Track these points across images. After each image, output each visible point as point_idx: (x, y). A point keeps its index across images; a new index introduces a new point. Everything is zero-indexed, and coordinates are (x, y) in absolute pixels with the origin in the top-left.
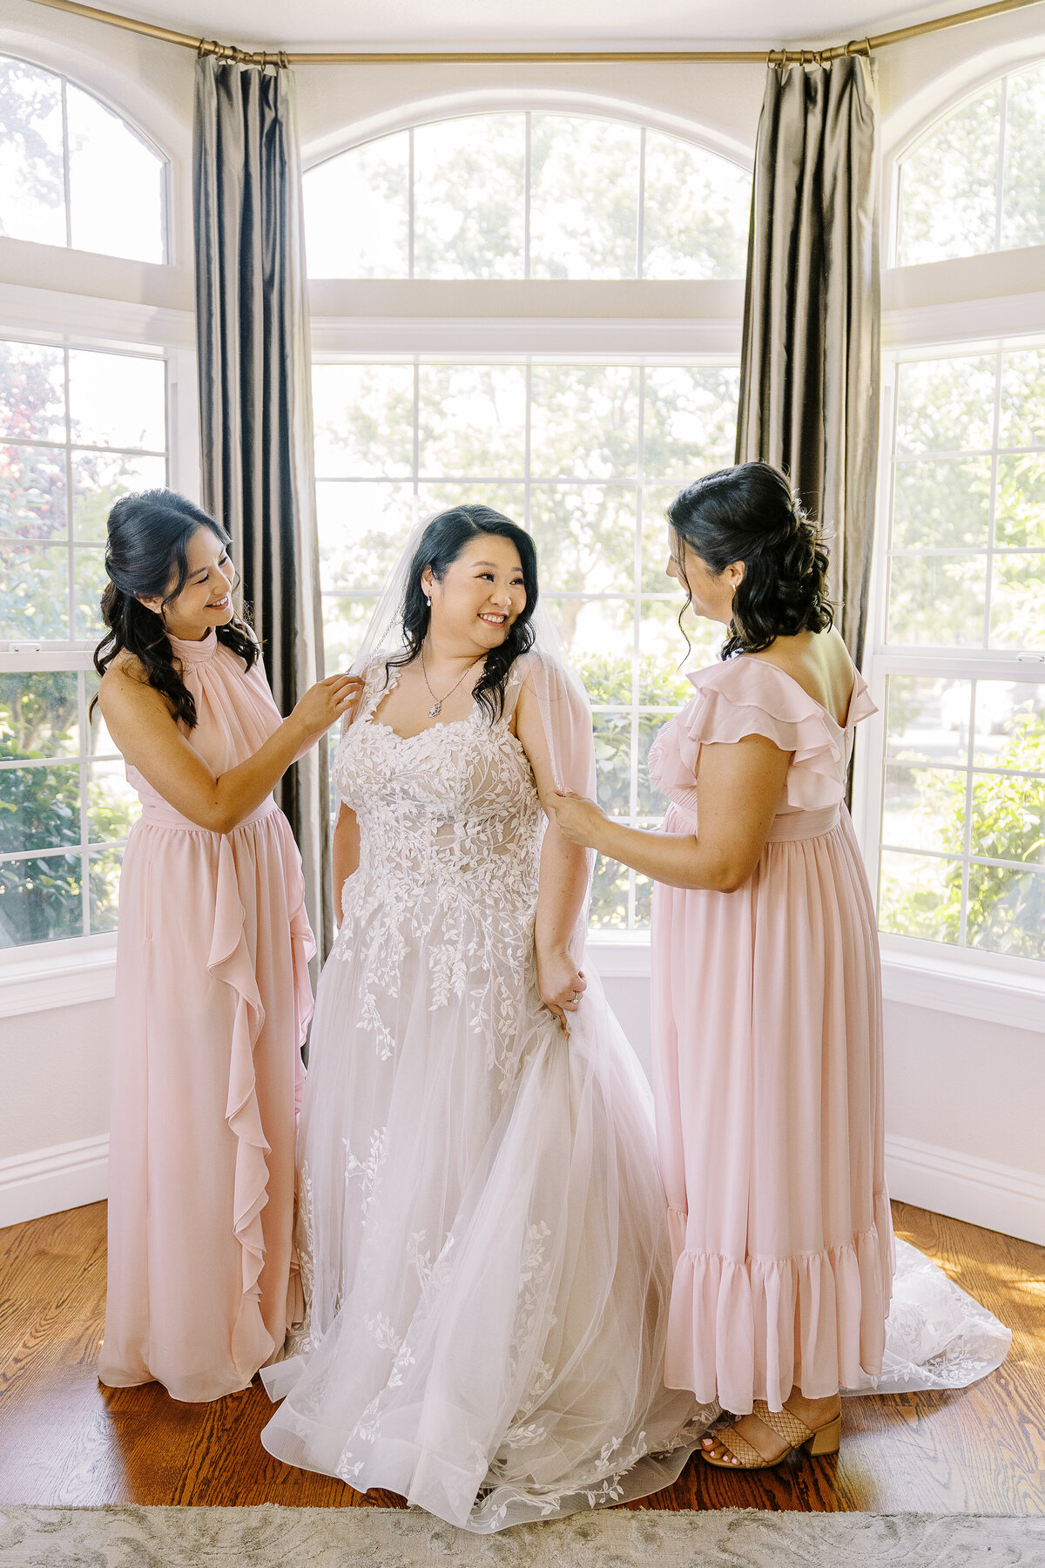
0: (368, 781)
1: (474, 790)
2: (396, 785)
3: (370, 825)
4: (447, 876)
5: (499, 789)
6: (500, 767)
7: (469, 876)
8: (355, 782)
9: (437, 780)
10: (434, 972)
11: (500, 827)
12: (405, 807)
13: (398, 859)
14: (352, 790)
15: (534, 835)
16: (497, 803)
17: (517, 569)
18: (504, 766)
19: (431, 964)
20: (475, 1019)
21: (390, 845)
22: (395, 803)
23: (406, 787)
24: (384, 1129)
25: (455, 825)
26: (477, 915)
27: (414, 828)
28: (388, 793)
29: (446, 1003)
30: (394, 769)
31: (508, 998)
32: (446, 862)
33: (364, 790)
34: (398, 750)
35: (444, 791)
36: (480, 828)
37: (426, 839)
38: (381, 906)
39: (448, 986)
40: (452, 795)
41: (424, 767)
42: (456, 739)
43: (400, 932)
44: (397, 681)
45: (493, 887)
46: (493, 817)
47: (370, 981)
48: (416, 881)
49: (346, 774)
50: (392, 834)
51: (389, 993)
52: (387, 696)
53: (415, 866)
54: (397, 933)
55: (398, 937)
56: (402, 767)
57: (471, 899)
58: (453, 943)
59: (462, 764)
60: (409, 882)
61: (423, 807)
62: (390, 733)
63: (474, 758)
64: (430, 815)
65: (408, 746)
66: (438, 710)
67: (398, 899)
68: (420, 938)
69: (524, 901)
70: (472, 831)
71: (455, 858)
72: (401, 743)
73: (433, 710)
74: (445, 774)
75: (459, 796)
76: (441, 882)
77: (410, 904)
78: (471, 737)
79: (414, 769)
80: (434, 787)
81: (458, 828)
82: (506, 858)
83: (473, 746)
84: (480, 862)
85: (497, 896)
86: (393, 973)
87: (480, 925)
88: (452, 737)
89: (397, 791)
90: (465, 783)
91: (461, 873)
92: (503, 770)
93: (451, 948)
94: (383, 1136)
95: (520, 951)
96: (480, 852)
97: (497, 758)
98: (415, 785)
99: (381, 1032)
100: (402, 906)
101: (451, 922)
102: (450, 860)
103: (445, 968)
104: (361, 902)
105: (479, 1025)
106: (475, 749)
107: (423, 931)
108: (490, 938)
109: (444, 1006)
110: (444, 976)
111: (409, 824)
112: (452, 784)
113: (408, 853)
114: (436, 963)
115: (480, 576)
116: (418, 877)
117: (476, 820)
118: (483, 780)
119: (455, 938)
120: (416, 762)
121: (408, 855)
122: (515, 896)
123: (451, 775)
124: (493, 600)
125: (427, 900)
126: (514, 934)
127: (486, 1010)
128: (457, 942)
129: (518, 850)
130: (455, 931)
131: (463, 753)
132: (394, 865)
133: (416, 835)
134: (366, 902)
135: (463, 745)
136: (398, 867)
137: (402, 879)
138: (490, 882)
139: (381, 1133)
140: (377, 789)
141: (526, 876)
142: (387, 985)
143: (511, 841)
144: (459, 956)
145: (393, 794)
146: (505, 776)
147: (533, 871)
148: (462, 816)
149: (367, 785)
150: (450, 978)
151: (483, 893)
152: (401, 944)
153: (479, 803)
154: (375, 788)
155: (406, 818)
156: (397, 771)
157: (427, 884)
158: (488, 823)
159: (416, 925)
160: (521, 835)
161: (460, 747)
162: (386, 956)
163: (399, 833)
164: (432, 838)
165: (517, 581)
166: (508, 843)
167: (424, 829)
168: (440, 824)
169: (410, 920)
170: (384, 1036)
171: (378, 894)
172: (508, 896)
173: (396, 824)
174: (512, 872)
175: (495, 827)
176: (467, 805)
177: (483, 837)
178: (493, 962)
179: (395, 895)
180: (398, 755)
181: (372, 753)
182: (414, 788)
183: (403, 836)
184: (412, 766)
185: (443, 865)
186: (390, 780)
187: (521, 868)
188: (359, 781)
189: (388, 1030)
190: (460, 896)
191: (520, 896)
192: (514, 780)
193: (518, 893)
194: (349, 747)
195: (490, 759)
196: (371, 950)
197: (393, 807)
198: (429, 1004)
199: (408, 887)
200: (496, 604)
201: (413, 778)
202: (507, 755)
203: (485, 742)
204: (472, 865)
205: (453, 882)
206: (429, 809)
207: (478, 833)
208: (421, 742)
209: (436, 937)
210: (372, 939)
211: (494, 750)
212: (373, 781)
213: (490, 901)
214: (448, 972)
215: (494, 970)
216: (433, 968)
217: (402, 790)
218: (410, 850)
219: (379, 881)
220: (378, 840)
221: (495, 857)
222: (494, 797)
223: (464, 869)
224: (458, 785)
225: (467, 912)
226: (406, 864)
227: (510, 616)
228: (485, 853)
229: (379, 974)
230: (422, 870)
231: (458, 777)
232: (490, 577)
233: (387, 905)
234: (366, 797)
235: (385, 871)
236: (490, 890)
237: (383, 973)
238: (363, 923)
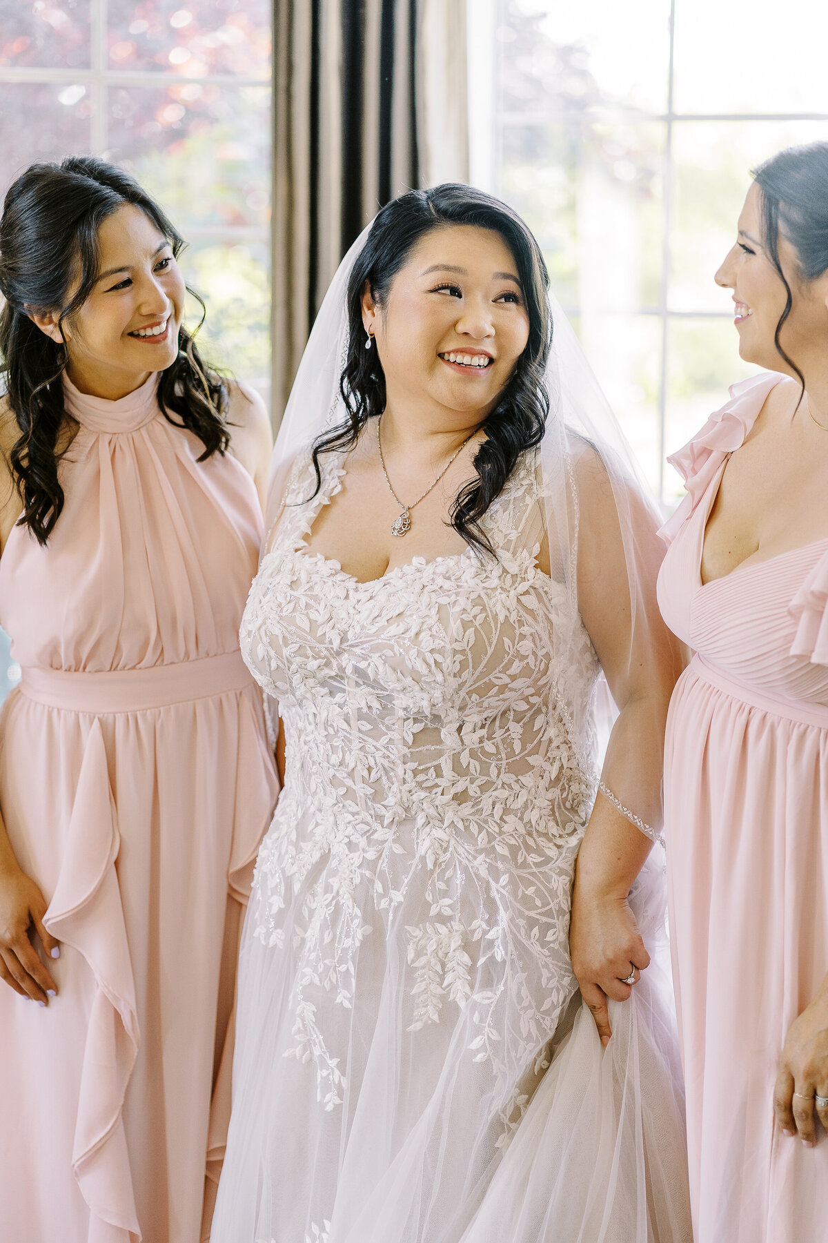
0: (300, 651)
1: (475, 668)
2: (348, 662)
3: (300, 725)
4: (432, 811)
5: (516, 668)
6: (517, 632)
7: (466, 809)
8: (279, 655)
9: (413, 652)
10: (416, 969)
11: (516, 729)
12: (360, 697)
13: (349, 782)
14: (274, 665)
15: (570, 737)
16: (512, 690)
17: (506, 276)
18: (526, 630)
19: (411, 955)
20: (478, 1039)
21: (335, 759)
22: (344, 691)
23: (363, 665)
24: (326, 1222)
25: (444, 731)
26: (483, 872)
27: (375, 734)
28: (333, 674)
29: (435, 1018)
30: (345, 633)
31: (530, 1007)
32: (430, 789)
33: (294, 667)
34: (352, 600)
35: (424, 670)
36: (484, 732)
37: (395, 751)
38: (325, 858)
39: (440, 991)
40: (439, 678)
41: (394, 630)
42: (447, 585)
43: (354, 901)
44: (342, 483)
45: (506, 828)
46: (504, 713)
47: (305, 981)
48: (379, 818)
49: (266, 640)
50: (338, 743)
51: (338, 1000)
52: (326, 507)
53: (378, 795)
54: (350, 903)
55: (351, 909)
56: (358, 629)
57: (471, 848)
58: (443, 919)
59: (455, 626)
60: (369, 819)
61: (390, 698)
62: (336, 573)
63: (475, 617)
64: (401, 713)
65: (368, 595)
66: (407, 525)
67: (351, 846)
68: (387, 911)
69: (559, 847)
70: (471, 739)
71: (443, 782)
72: (356, 590)
73: (398, 524)
74: (426, 642)
75: (451, 679)
76: (421, 820)
77: (371, 855)
78: (472, 583)
79: (377, 634)
80: (408, 662)
81: (448, 735)
82: (527, 779)
83: (473, 596)
84: (484, 788)
85: (513, 842)
86: (343, 968)
87: (488, 889)
88: (440, 581)
89: (349, 671)
90: (459, 657)
91: (455, 804)
92: (523, 637)
93: (443, 930)
94: (324, 1235)
95: (551, 932)
96: (485, 771)
97: (513, 617)
98: (379, 662)
99: (324, 1064)
100: (356, 858)
101: (441, 885)
102: (437, 786)
103: (433, 961)
104: (292, 850)
105: (483, 1048)
106: (478, 602)
107: (391, 900)
108: (506, 911)
109: (434, 1022)
110: (431, 974)
111: (367, 726)
112: (439, 658)
113: (365, 773)
114: (419, 954)
115: (435, 290)
116: (383, 811)
117: (478, 719)
118: (490, 651)
119: (448, 912)
120: (382, 622)
121: (367, 776)
122: (542, 841)
123: (438, 644)
124: (461, 328)
125: (398, 850)
126: (544, 906)
127: (498, 1025)
128: (450, 918)
129: (546, 766)
130: (447, 901)
131: (457, 609)
132: (342, 791)
133: (378, 745)
134: (299, 850)
135: (457, 594)
136: (349, 793)
137: (357, 813)
138: (501, 819)
139: (323, 1229)
140: (315, 667)
141: (559, 808)
142: (334, 988)
143: (535, 751)
144: (456, 942)
145: (340, 677)
146: (526, 646)
147: (570, 797)
148: (455, 714)
149: (298, 659)
150: (442, 978)
151: (491, 838)
152: (357, 921)
153: (482, 691)
154: (313, 664)
155: (361, 716)
156: (350, 635)
157: (400, 823)
158: (497, 723)
159: (380, 890)
160: (550, 741)
161: (453, 598)
162: (333, 941)
163: (350, 741)
164: (406, 750)
165: (509, 297)
166: (529, 754)
167: (391, 734)
168: (418, 727)
169: (371, 881)
170: (329, 1072)
171: (317, 838)
172: (530, 842)
173: (345, 726)
174: (537, 802)
175: (508, 730)
176: (462, 693)
177: (489, 747)
178: (511, 947)
179: (347, 840)
180: (351, 611)
181: (307, 606)
182: (375, 666)
183: (356, 745)
184: (374, 629)
185: (423, 794)
186: (339, 653)
187: (550, 795)
188: (286, 652)
189: (336, 1061)
190: (453, 842)
191: (550, 840)
192: (541, 653)
193: (546, 835)
194: (270, 594)
195: (501, 618)
196: (310, 932)
197: (339, 697)
198: (408, 1021)
199: (367, 828)
200: (466, 334)
201: (375, 649)
202: (531, 612)
203: (495, 589)
204: (471, 793)
205: (442, 821)
206: (400, 702)
207: (481, 741)
208: (389, 589)
209: (417, 910)
210: (312, 912)
211: (508, 604)
212: (310, 653)
213: (502, 850)
214: (438, 968)
215: (512, 961)
216: (413, 961)
217: (357, 670)
218: (370, 769)
219: (319, 816)
220: (315, 750)
221: (509, 778)
222: (506, 680)
223: (460, 798)
224: (449, 661)
225: (465, 870)
226: (362, 790)
227: (500, 357)
228: (493, 771)
229: (320, 970)
230: (391, 800)
231: (448, 647)
232: (455, 292)
233: (334, 857)
234: (296, 679)
235: (329, 801)
236: (501, 833)
237: (327, 968)
238: (297, 887)
